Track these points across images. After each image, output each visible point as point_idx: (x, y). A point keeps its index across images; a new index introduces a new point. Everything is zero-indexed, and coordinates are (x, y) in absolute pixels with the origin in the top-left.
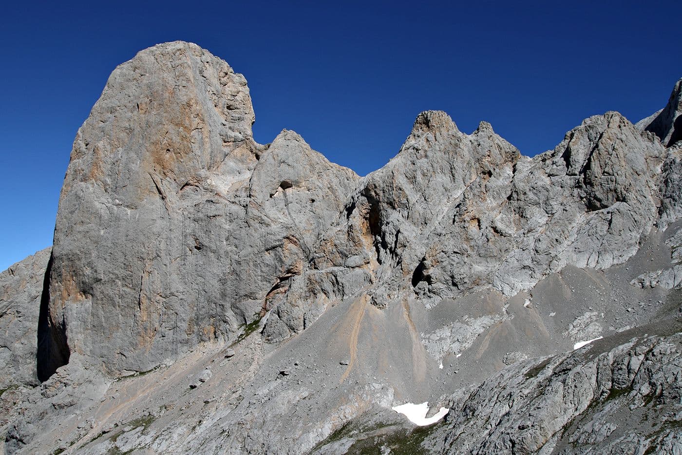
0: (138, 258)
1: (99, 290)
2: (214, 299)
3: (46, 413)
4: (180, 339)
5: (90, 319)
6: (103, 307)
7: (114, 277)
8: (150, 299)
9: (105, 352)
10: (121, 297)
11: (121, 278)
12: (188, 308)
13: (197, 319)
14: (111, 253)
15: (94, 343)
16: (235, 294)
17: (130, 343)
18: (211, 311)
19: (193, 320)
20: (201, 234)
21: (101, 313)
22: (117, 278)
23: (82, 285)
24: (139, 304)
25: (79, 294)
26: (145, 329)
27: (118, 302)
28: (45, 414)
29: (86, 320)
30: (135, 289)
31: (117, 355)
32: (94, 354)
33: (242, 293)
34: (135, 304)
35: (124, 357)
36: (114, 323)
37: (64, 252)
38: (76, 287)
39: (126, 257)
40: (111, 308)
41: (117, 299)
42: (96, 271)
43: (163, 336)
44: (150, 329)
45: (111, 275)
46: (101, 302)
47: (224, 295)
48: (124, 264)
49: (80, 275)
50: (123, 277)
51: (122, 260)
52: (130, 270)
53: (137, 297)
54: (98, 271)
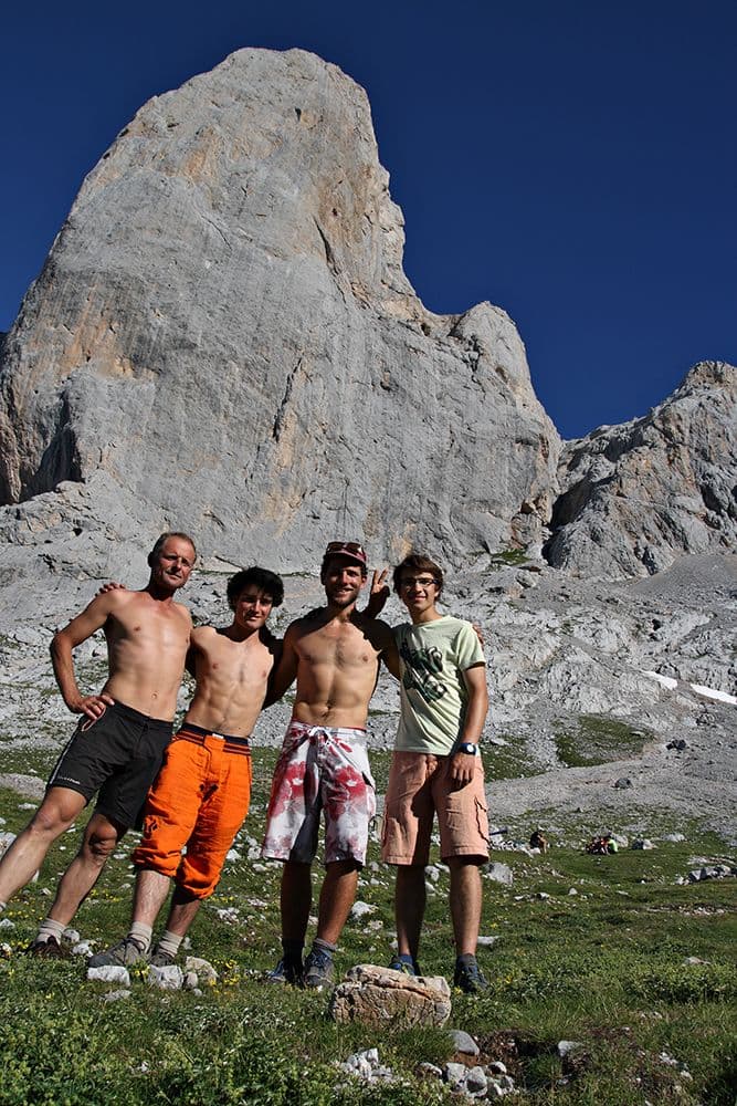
0: (285, 341)
1: (184, 365)
2: (418, 485)
3: (21, 575)
4: (351, 535)
5: (148, 416)
6: (187, 404)
7: (227, 353)
8: (304, 426)
9: (175, 497)
10: (236, 399)
11: (243, 362)
12: (368, 480)
13: (386, 511)
14: (226, 307)
15: (148, 469)
16: (462, 493)
17: (241, 501)
18: (410, 509)
19: (377, 509)
20: (395, 365)
21: (180, 413)
22: (234, 358)
23: (134, 343)
24: (276, 427)
25: (118, 361)
26: (285, 483)
27: (227, 407)
28: (16, 574)
29: (138, 413)
30: (268, 396)
31: (202, 517)
32: (144, 493)
33: (477, 494)
34: (264, 424)
35: (219, 528)
36: (207, 445)
37: (99, 268)
38: (116, 346)
39: (261, 328)
40: (206, 410)
41: (224, 399)
42: (185, 326)
43: (315, 517)
44: (295, 488)
45: (220, 347)
46: (184, 391)
47: (438, 486)
48: (255, 339)
49: (136, 322)
50: (247, 360)
51: (252, 329)
52: (265, 355)
53: (274, 412)
54: (190, 328)
